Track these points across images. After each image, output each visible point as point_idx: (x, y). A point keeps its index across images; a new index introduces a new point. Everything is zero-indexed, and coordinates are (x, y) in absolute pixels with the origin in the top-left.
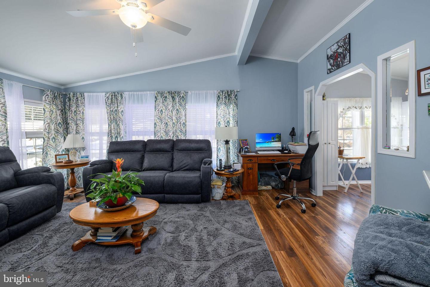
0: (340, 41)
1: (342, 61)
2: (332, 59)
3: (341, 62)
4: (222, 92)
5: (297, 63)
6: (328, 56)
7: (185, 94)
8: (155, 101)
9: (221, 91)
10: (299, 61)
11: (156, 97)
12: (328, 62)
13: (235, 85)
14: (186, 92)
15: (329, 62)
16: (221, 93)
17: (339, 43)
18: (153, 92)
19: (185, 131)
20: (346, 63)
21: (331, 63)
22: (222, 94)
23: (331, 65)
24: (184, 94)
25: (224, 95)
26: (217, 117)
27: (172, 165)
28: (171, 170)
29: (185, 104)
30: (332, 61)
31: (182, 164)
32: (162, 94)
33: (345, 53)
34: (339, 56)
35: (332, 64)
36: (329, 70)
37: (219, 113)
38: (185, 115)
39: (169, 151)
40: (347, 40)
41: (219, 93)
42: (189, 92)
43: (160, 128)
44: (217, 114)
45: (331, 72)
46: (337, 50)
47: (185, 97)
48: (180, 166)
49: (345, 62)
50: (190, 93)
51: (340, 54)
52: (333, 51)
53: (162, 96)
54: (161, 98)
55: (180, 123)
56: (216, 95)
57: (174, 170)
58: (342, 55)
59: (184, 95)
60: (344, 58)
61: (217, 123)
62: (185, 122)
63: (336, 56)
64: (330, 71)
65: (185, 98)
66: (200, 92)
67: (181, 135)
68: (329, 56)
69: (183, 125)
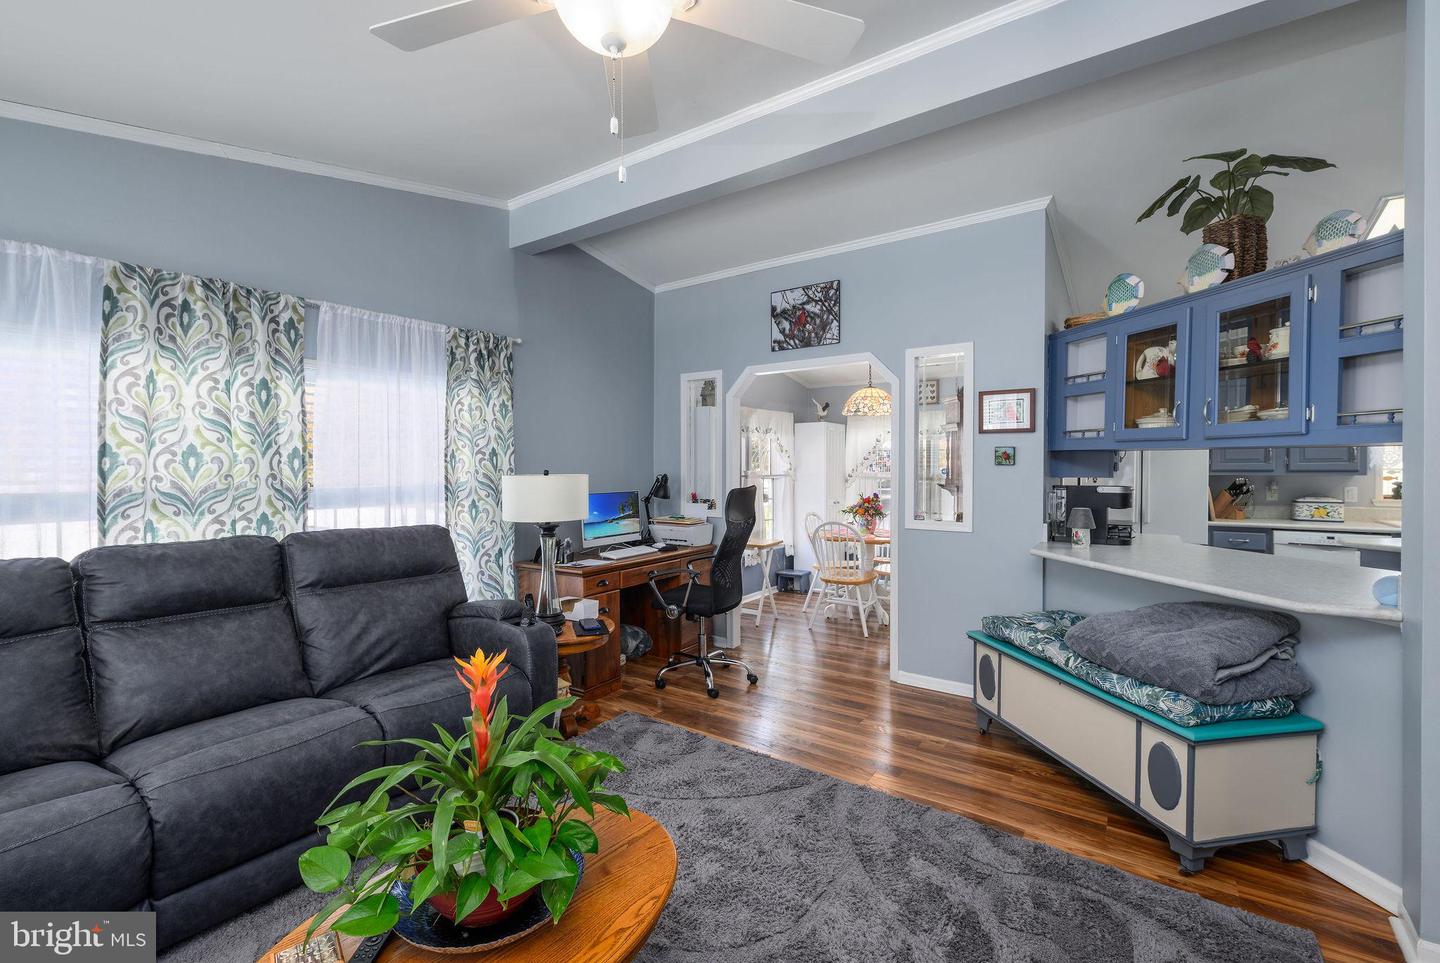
0: (813, 289)
1: (816, 334)
2: (786, 319)
3: (813, 335)
4: (463, 335)
5: (652, 294)
6: (774, 309)
7: (302, 311)
8: (106, 318)
9: (461, 331)
10: (658, 290)
11: (108, 293)
12: (774, 325)
13: (504, 318)
14: (307, 306)
15: (778, 325)
16: (462, 341)
17: (811, 292)
18: (89, 261)
19: (304, 489)
20: (828, 341)
21: (784, 329)
22: (467, 345)
23: (782, 332)
24: (295, 309)
25: (472, 348)
26: (447, 431)
27: (306, 670)
28: (307, 690)
29: (301, 361)
30: (786, 325)
31: (362, 647)
32: (156, 285)
33: (828, 318)
34: (809, 319)
35: (787, 332)
36: (779, 342)
37: (452, 419)
38: (304, 413)
39: (267, 600)
40: (832, 292)
41: (455, 337)
42: (324, 307)
43: (144, 479)
44: (448, 421)
45: (782, 348)
46: (804, 304)
47: (301, 327)
48: (360, 660)
49: (825, 338)
50: (325, 313)
51: (813, 316)
52: (792, 302)
53: (156, 296)
54: (152, 303)
55: (277, 452)
56: (443, 345)
57: (319, 685)
58: (818, 321)
59: (295, 318)
60: (825, 326)
61: (446, 456)
62: (300, 446)
63: (800, 318)
64: (780, 346)
65: (301, 332)
66: (378, 317)
67: (284, 509)
68: (779, 310)
69: (291, 463)
